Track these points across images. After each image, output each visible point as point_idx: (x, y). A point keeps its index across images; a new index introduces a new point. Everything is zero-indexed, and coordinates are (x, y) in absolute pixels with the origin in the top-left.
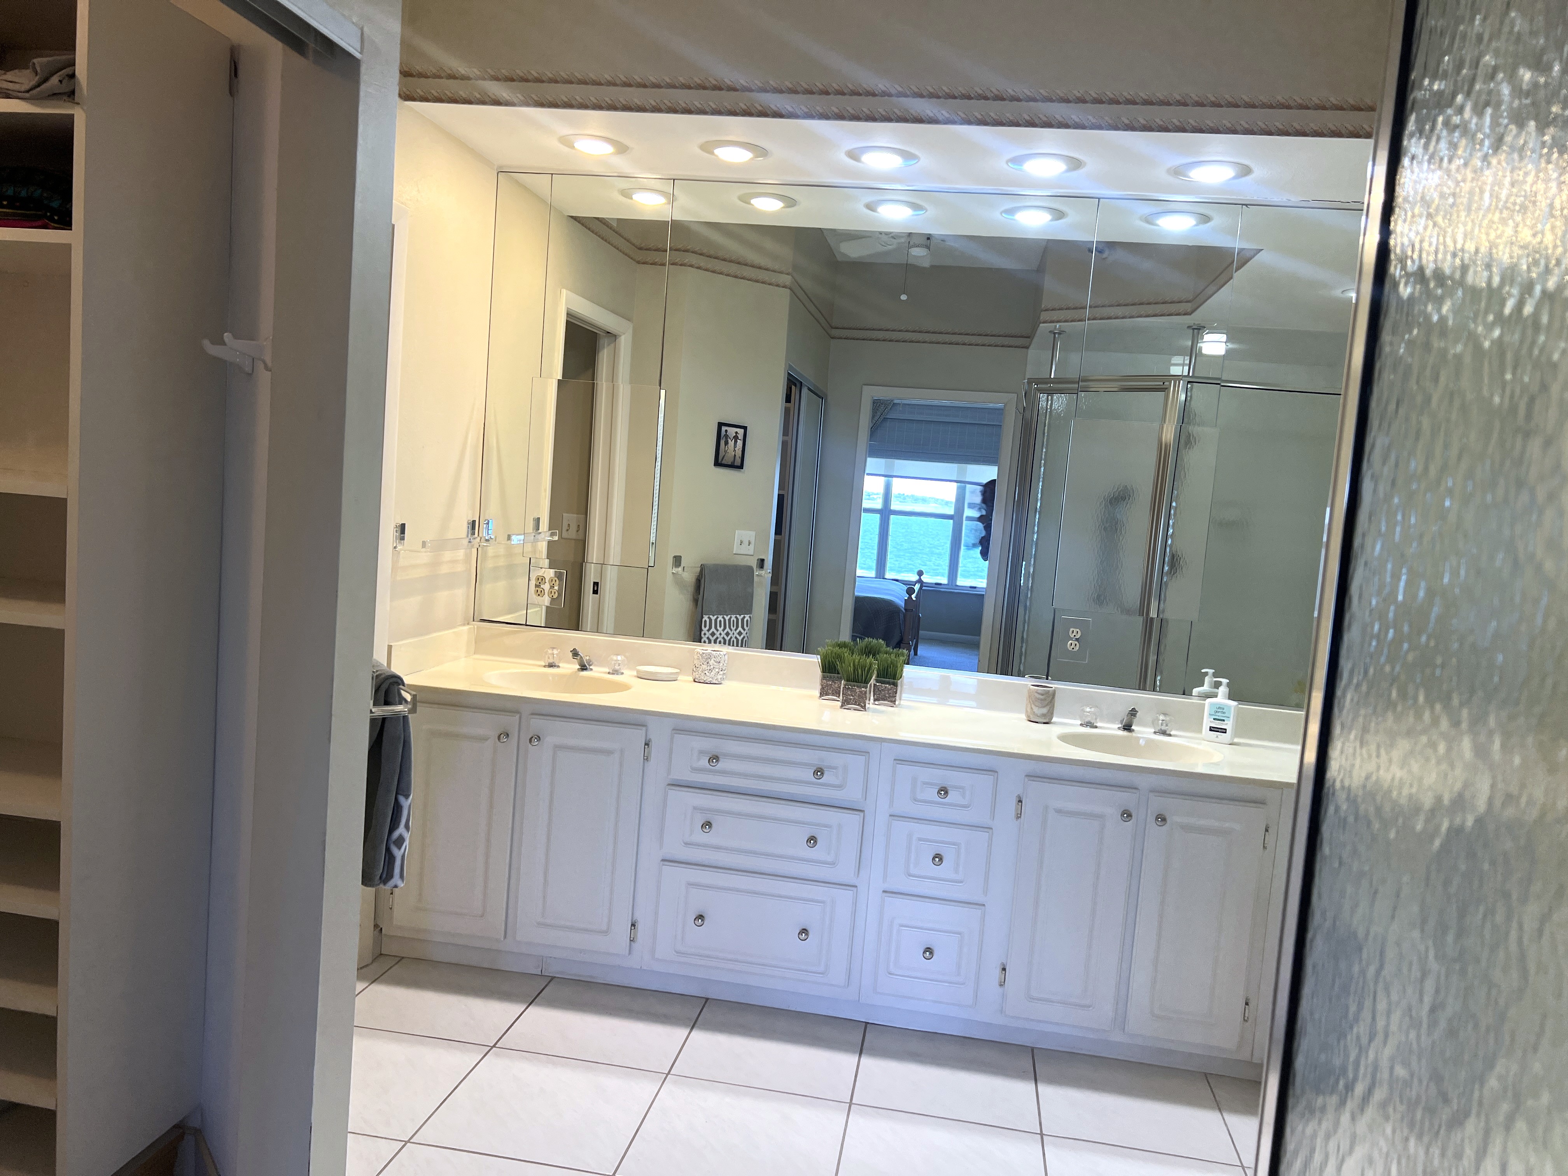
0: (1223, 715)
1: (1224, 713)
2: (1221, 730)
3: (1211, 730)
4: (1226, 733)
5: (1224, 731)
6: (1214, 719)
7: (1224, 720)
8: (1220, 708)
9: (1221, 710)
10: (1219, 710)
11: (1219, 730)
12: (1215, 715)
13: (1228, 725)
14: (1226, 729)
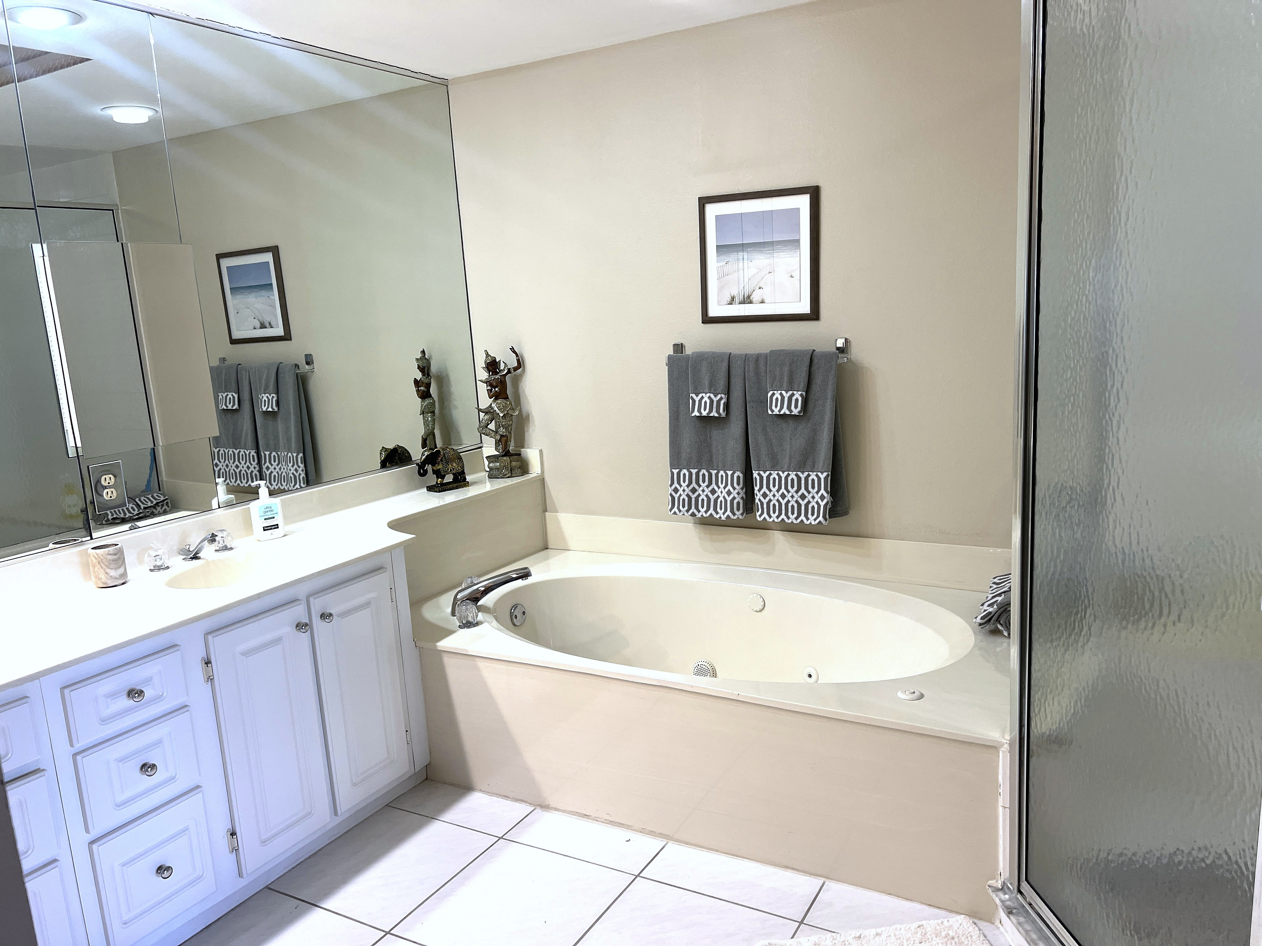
0: (272, 513)
1: (272, 511)
2: (274, 527)
3: (264, 530)
4: (278, 528)
5: (276, 526)
6: (265, 519)
7: (274, 518)
8: (268, 509)
9: (269, 509)
10: (267, 510)
11: (272, 527)
12: (265, 516)
13: (278, 520)
14: (277, 525)
